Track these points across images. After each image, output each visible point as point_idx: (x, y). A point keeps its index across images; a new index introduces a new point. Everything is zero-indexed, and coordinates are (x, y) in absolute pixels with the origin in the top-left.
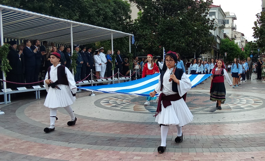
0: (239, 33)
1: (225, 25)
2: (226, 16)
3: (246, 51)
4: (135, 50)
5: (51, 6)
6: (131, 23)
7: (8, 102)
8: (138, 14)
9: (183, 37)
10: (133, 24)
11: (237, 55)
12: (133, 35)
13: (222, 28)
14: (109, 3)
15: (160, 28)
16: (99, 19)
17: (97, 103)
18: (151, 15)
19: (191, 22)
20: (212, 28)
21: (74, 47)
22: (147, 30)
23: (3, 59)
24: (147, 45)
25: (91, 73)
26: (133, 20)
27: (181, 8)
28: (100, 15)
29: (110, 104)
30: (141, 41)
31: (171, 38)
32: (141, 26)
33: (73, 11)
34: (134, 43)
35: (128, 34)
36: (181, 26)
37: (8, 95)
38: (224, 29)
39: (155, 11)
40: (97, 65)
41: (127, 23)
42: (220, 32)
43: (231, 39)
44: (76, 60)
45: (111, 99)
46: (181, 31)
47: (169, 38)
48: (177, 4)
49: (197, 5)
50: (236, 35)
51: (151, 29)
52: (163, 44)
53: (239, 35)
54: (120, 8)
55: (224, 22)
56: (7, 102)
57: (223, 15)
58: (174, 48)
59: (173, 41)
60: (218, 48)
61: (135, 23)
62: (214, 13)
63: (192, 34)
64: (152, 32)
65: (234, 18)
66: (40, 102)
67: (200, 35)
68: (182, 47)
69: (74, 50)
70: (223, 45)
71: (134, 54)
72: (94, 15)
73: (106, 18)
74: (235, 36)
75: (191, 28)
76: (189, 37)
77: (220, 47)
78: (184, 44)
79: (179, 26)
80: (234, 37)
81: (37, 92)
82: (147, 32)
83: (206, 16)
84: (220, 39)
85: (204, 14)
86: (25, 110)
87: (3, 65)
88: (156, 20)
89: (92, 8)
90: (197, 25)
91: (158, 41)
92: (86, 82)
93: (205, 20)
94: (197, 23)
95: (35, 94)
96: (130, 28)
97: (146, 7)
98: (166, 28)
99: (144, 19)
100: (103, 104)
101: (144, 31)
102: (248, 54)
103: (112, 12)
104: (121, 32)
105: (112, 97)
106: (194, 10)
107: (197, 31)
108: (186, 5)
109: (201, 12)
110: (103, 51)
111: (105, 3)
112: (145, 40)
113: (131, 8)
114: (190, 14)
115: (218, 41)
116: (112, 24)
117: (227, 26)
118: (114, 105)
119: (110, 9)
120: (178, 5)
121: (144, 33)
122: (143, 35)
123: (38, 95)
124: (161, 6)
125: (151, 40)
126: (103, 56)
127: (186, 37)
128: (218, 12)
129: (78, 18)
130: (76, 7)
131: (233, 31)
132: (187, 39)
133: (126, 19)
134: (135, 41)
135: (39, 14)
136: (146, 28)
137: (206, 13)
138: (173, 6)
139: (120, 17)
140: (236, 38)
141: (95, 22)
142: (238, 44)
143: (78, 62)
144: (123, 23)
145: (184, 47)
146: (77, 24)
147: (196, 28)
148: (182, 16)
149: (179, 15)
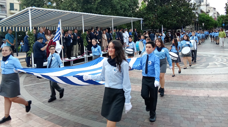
0: (212, 7)
3: (219, 21)
9: (174, 17)
13: (199, 6)
19: (180, 7)
20: (194, 9)
24: (150, 24)
31: (166, 19)
40: (124, 39)
41: (138, 11)
42: (198, 9)
43: (206, 13)
46: (172, 13)
47: (165, 18)
51: (153, 13)
53: (212, 9)
59: (168, 20)
64: (154, 15)
67: (186, 14)
74: (209, 10)
75: (180, 11)
76: (179, 17)
78: (175, 22)
79: (172, 10)
83: (190, 2)
84: (198, 14)
88: (156, 8)
89: (118, 5)
97: (149, 1)
98: (163, 13)
99: (149, 8)
101: (148, 15)
102: (221, 23)
104: (137, 18)
112: (150, 21)
122: (148, 18)
126: (127, 33)
127: (177, 17)
131: (207, 7)
136: (150, 13)
147: (183, 11)
148: (173, 4)
149: (171, 3)
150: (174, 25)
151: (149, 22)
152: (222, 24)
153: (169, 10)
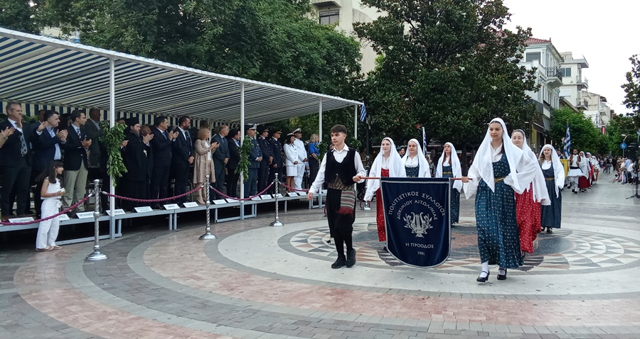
0: (595, 95)
1: (561, 79)
2: (563, 61)
3: (611, 134)
4: (367, 134)
5: (209, 50)
6: (361, 80)
7: (117, 235)
8: (377, 60)
9: (468, 105)
10: (363, 82)
11: (590, 142)
12: (363, 104)
13: (555, 85)
14: (319, 42)
15: (417, 89)
16: (298, 74)
17: (284, 243)
18: (402, 62)
19: (485, 75)
20: (530, 86)
21: (247, 128)
22: (392, 93)
23: (113, 153)
24: (391, 123)
25: (277, 179)
26: (364, 74)
27: (464, 47)
28: (301, 64)
29: (309, 246)
30: (379, 114)
31: (440, 109)
32: (379, 85)
33: (250, 58)
34: (365, 119)
35: (353, 101)
36: (462, 83)
37: (117, 221)
38: (561, 88)
39: (409, 55)
40: (289, 163)
41: (353, 79)
42: (550, 94)
43: (576, 109)
44: (248, 153)
45: (312, 234)
46: (462, 93)
47: (436, 109)
48: (453, 40)
49: (497, 39)
50: (588, 99)
51: (399, 90)
52: (424, 120)
53: (596, 100)
54: (339, 50)
55: (560, 74)
56: (115, 235)
57: (557, 59)
58: (448, 129)
59: (446, 114)
60: (546, 127)
61: (367, 81)
62: (536, 56)
63: (485, 100)
64: (403, 96)
65: (583, 65)
66: (175, 236)
67: (505, 101)
68: (465, 128)
69: (245, 134)
70: (558, 121)
71: (365, 140)
72: (289, 65)
73: (311, 71)
74: (586, 103)
75: (485, 88)
76: (481, 106)
77: (551, 126)
78: (468, 121)
79: (459, 84)
80: (582, 104)
81: (171, 216)
82: (392, 97)
83: (518, 62)
84: (551, 109)
85: (514, 58)
86: (146, 252)
87: (112, 165)
88: (411, 73)
89: (285, 52)
90: (497, 80)
91: (414, 114)
92: (266, 198)
93: (515, 70)
94: (497, 77)
95: (168, 220)
96: (357, 90)
97: (391, 48)
98: (431, 89)
99: (387, 71)
100: (294, 245)
101: (385, 95)
102: (616, 141)
103: (324, 58)
104: (339, 98)
105: (315, 229)
106: (490, 51)
107: (496, 93)
108: (474, 41)
109: (506, 54)
110: (300, 135)
111: (310, 42)
112: (388, 112)
113: (362, 51)
114: (483, 60)
115: (547, 113)
116: (323, 82)
117: (565, 80)
118: (317, 246)
119: (320, 53)
120: (457, 42)
121: (386, 99)
122: (384, 103)
123: (173, 222)
124: (422, 43)
125: (400, 112)
126: (299, 145)
127: (474, 106)
128: (545, 52)
129: (258, 71)
130: (255, 52)
131: (581, 92)
132: (476, 110)
133: (350, 72)
134: (367, 116)
135: (183, 68)
136: (390, 89)
137: (517, 56)
138: (447, 44)
139: (338, 69)
140: (587, 106)
141: (290, 79)
142: (593, 119)
143: (252, 159)
144: (344, 81)
145: (469, 126)
146: (254, 85)
147: (495, 88)
148: (465, 64)
149: (459, 61)
150: (466, 131)
151: (387, 117)
152: (619, 143)
153: (452, 81)
